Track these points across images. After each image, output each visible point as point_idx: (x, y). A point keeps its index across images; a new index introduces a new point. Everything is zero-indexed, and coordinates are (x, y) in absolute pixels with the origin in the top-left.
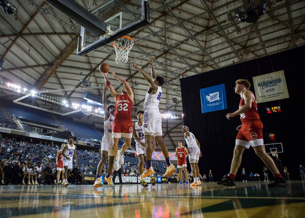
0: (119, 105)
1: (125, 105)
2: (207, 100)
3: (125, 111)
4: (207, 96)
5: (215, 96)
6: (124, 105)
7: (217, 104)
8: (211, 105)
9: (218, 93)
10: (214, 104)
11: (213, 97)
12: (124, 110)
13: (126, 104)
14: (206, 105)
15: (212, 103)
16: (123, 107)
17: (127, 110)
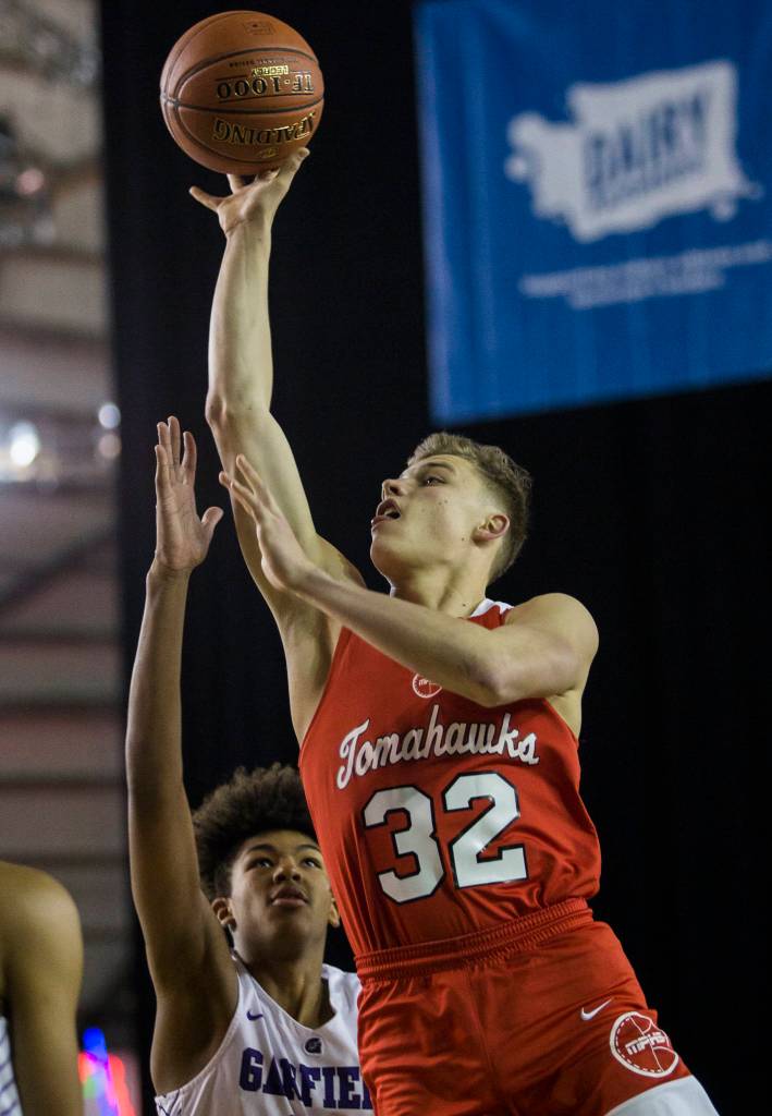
0: (375, 814)
1: (481, 806)
2: (522, 193)
3: (483, 890)
4: (529, 131)
5: (664, 127)
6: (457, 797)
7: (698, 271)
8: (586, 288)
9: (716, 83)
10: (639, 279)
11: (628, 157)
12: (470, 875)
13: (492, 785)
14: (508, 285)
15: (614, 248)
16: (450, 827)
17: (511, 868)
